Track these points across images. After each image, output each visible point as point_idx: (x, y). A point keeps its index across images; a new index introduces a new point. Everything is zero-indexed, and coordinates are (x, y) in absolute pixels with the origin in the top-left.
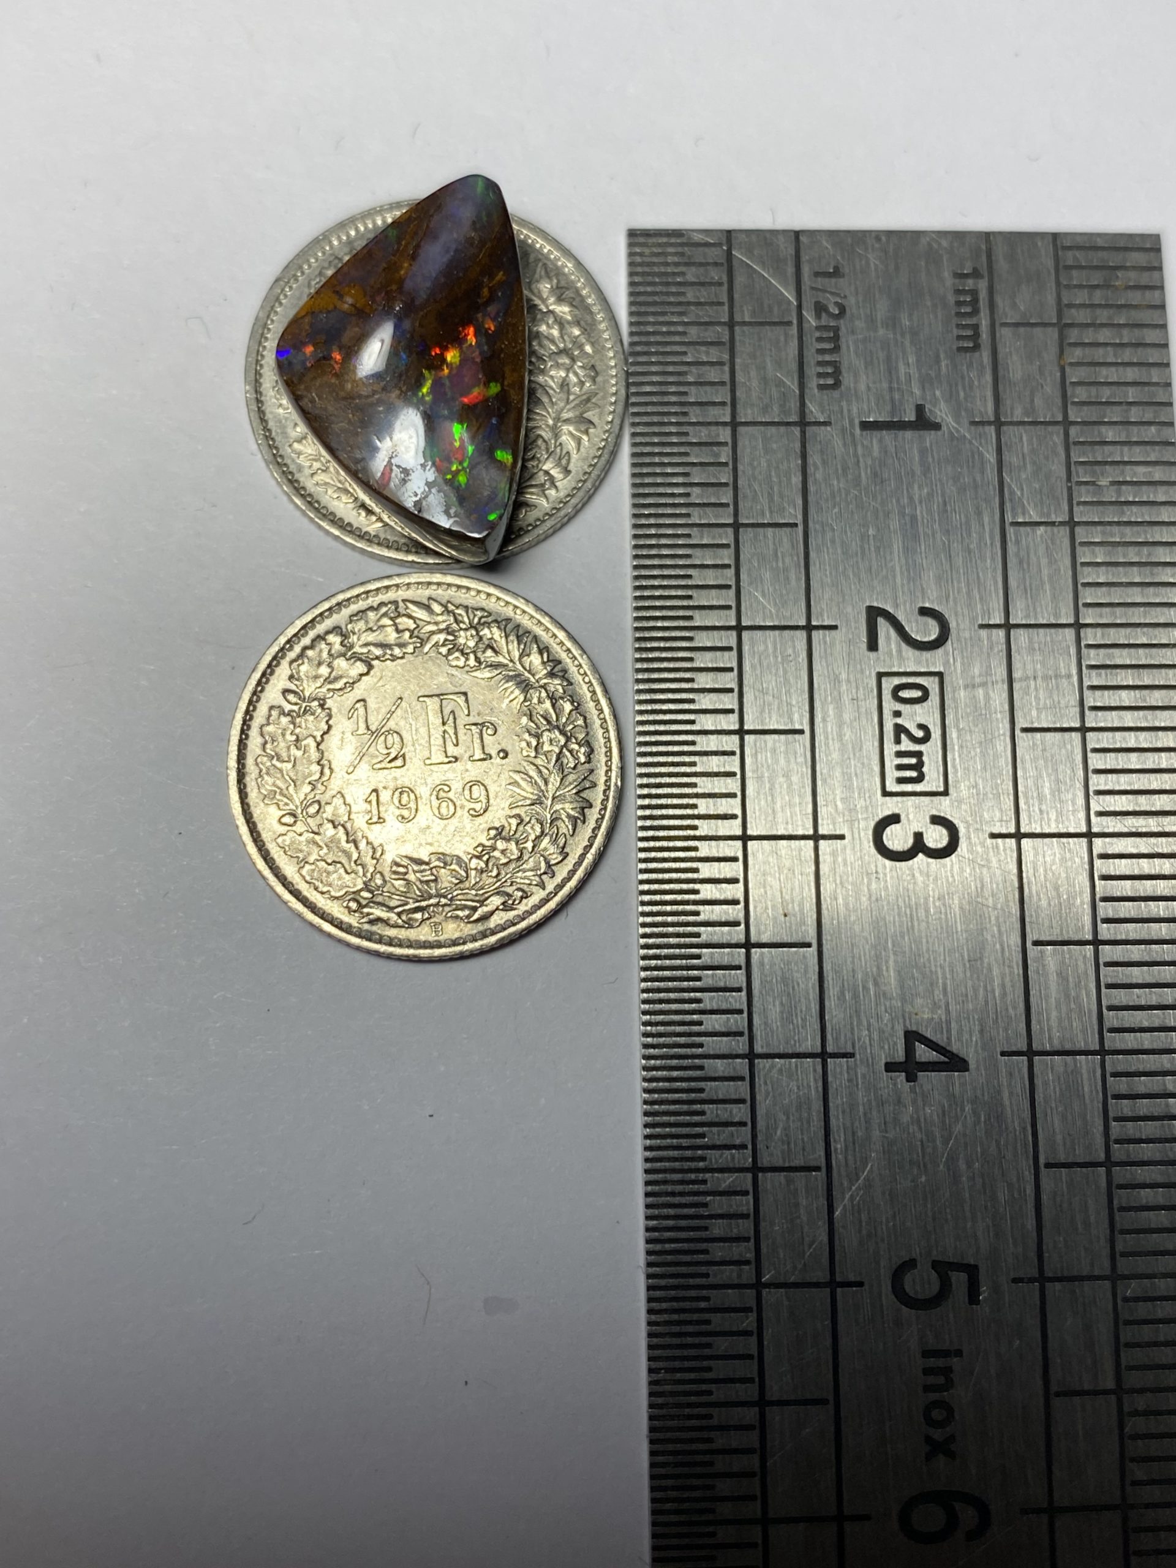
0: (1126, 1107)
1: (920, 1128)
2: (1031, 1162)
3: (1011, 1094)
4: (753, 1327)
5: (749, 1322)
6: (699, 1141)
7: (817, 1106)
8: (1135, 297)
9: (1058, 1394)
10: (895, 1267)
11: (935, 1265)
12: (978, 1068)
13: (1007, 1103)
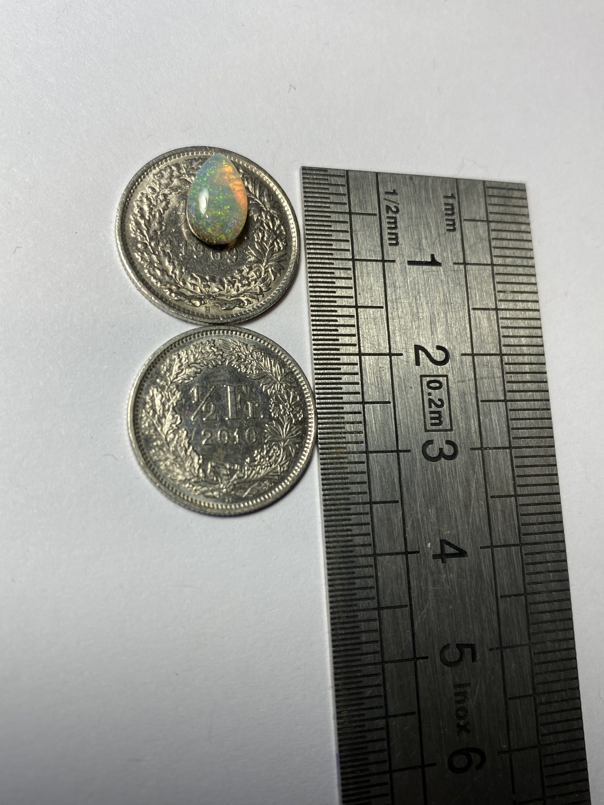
0: (531, 568)
1: (448, 583)
2: (494, 595)
3: (485, 565)
4: (381, 683)
5: (379, 680)
6: (354, 597)
7: (404, 577)
8: (516, 210)
9: (510, 699)
10: (441, 648)
11: (458, 646)
12: (471, 555)
13: (484, 570)
